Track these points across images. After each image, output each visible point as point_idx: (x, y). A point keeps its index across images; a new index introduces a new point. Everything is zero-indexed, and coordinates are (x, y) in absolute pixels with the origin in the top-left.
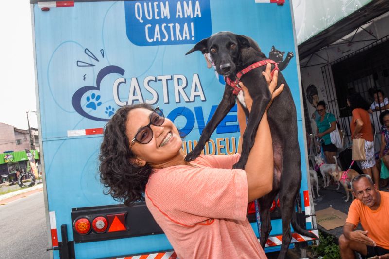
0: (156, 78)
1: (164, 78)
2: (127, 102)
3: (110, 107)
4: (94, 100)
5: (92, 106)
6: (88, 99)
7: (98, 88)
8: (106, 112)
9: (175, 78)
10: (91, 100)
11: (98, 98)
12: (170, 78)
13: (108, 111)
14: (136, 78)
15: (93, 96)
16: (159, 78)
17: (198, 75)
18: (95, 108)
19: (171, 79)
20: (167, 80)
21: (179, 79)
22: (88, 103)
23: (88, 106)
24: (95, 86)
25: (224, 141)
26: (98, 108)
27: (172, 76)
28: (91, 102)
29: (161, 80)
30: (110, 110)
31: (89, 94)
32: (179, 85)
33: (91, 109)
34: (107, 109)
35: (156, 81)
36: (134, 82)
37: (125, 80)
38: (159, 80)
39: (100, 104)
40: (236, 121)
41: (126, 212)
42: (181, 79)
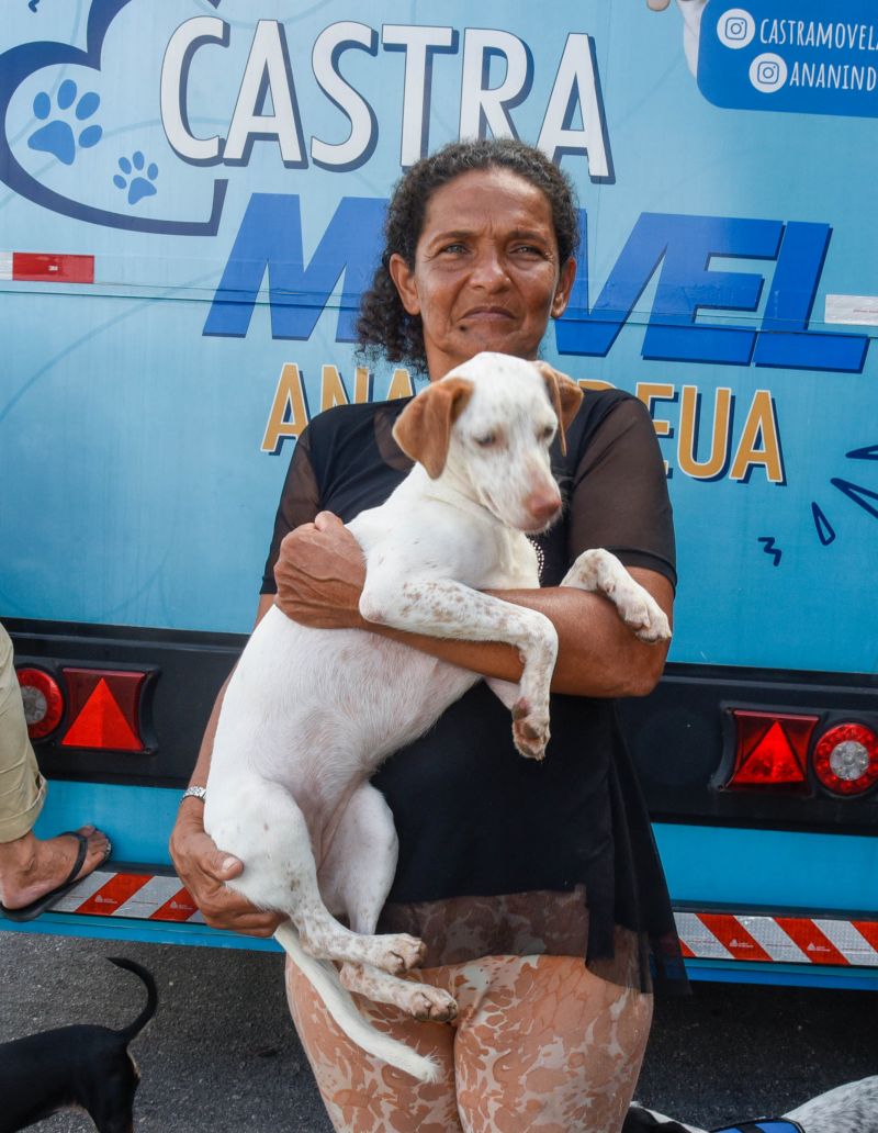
0: (375, 36)
1: (418, 40)
2: (222, 144)
3: (139, 158)
4: (68, 116)
5: (55, 141)
6: (41, 105)
7: (91, 58)
8: (119, 182)
9: (474, 43)
10: (56, 114)
11: (90, 104)
12: (448, 42)
13: (129, 179)
14: (281, 27)
15: (68, 91)
16: (391, 35)
17: (591, 41)
18: (67, 156)
19: (453, 49)
20: (431, 50)
21: (489, 52)
22: (41, 124)
23: (39, 141)
24: (81, 44)
25: (676, 399)
26: (82, 154)
27: (455, 35)
28: (56, 124)
29: (402, 48)
30: (136, 173)
31: (45, 80)
32: (485, 85)
33: (50, 156)
34: (124, 163)
35: (373, 51)
36: (266, 47)
37: (227, 27)
38: (389, 47)
39: (92, 136)
40: (754, 309)
41: (151, 668)
42: (500, 53)
